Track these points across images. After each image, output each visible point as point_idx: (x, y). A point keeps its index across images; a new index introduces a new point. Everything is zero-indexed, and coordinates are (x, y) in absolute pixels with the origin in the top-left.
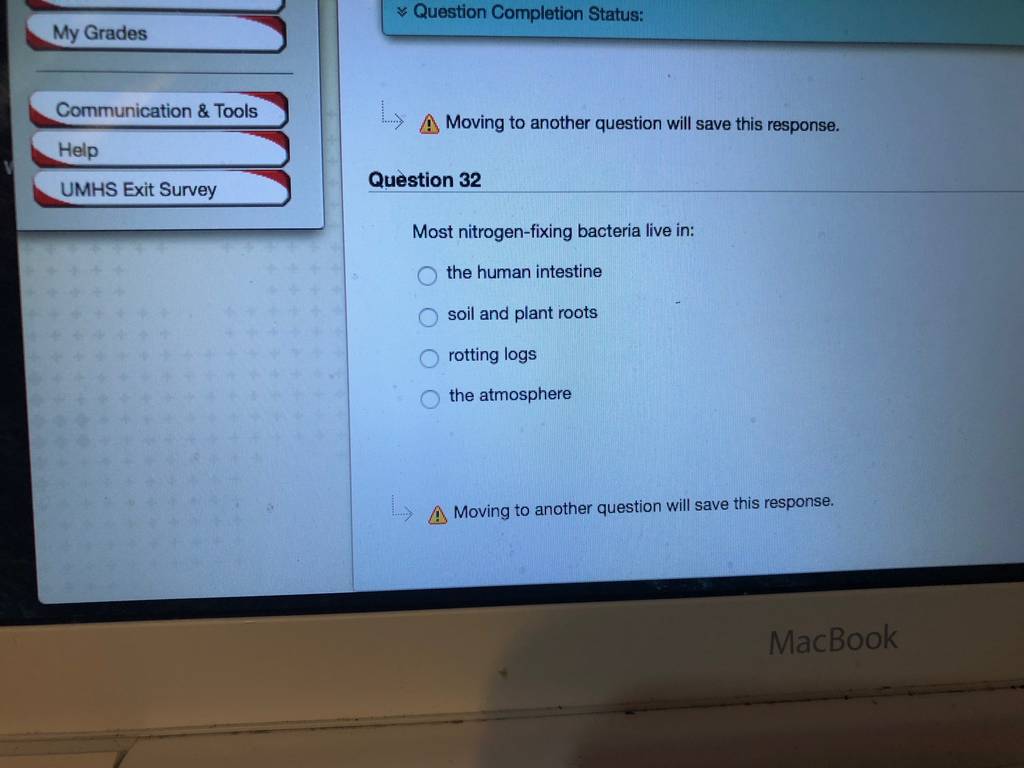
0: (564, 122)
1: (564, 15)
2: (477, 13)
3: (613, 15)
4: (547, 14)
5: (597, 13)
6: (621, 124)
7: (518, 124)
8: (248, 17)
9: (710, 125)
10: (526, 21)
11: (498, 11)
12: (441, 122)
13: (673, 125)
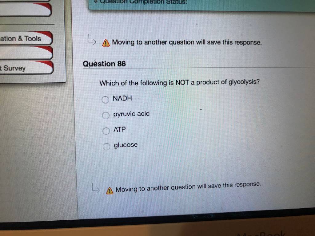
0: (157, 42)
1: (157, 2)
3: (176, 2)
4: (150, 2)
6: (179, 42)
7: (139, 42)
8: (37, 4)
9: (213, 43)
10: (143, 4)
12: (110, 42)
13: (198, 43)
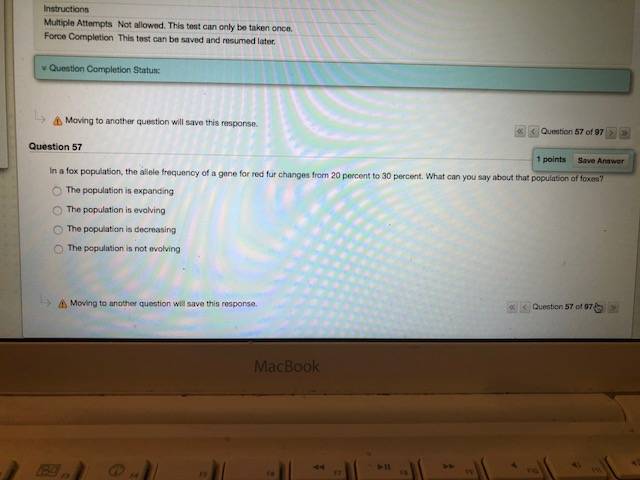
0: (122, 120)
1: (121, 71)
2: (80, 69)
3: (145, 71)
4: (113, 70)
5: (137, 70)
6: (149, 122)
7: (100, 121)
9: (193, 123)
10: (104, 73)
11: (90, 69)
12: (63, 120)
13: (174, 123)
